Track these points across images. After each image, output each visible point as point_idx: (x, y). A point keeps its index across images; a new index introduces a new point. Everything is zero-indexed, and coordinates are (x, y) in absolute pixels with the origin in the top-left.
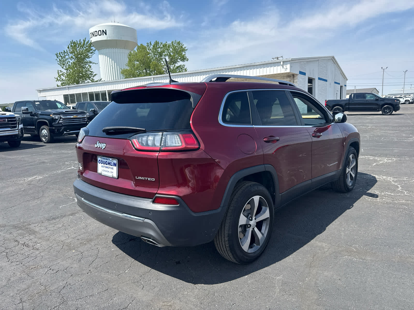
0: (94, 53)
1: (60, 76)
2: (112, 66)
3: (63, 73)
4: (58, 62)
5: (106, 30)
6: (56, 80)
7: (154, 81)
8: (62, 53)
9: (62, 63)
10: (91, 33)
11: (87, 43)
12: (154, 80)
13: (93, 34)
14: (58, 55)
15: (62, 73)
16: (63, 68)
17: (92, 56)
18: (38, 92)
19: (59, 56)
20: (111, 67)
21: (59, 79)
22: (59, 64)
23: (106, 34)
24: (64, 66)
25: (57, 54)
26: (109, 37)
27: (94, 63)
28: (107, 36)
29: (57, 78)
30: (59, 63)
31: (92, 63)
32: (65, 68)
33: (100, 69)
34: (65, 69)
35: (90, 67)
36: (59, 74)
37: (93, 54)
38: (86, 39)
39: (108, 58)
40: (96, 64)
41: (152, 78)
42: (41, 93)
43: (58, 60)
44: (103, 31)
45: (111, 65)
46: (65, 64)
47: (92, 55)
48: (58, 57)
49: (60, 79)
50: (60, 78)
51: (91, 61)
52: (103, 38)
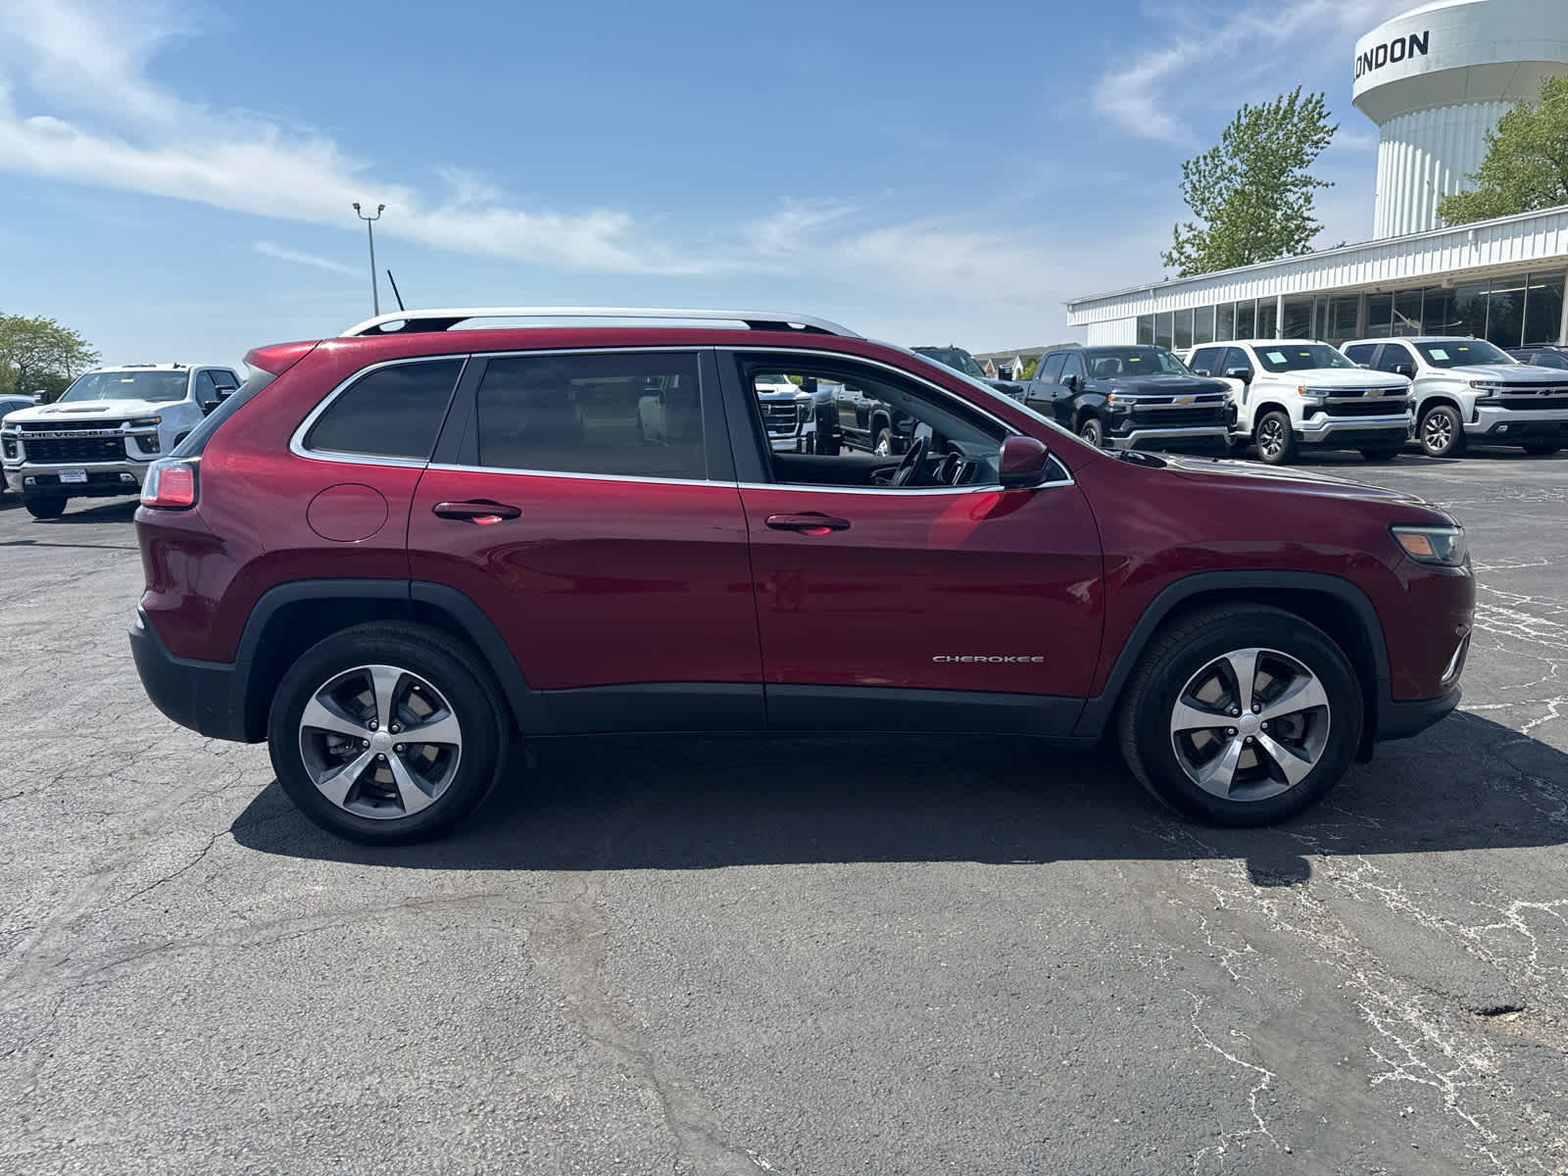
0: (1328, 143)
1: (1180, 247)
2: (1430, 184)
3: (1196, 233)
4: (1186, 192)
5: (1426, 34)
6: (1165, 260)
7: (1476, 244)
8: (1205, 158)
9: (1199, 198)
10: (1360, 59)
11: (1306, 105)
12: (1477, 241)
13: (1369, 62)
14: (1191, 165)
15: (1193, 232)
16: (1198, 214)
17: (1316, 155)
18: (1069, 310)
19: (1194, 170)
20: (1426, 186)
21: (1175, 255)
22: (1187, 202)
23: (1424, 49)
24: (1203, 209)
25: (1188, 162)
26: (1438, 62)
27: (1319, 184)
28: (1427, 58)
29: (1171, 253)
30: (1188, 196)
31: (1311, 184)
32: (1205, 213)
33: (1378, 200)
34: (1206, 218)
35: (1308, 200)
36: (1177, 239)
37: (1322, 148)
38: (1301, 91)
39: (1419, 153)
40: (1327, 186)
41: (1470, 233)
42: (1077, 313)
43: (1188, 186)
44: (1414, 39)
45: (1427, 178)
46: (1209, 198)
47: (1315, 151)
48: (1187, 177)
49: (1179, 259)
50: (1179, 252)
51: (1310, 178)
52: (1413, 66)
